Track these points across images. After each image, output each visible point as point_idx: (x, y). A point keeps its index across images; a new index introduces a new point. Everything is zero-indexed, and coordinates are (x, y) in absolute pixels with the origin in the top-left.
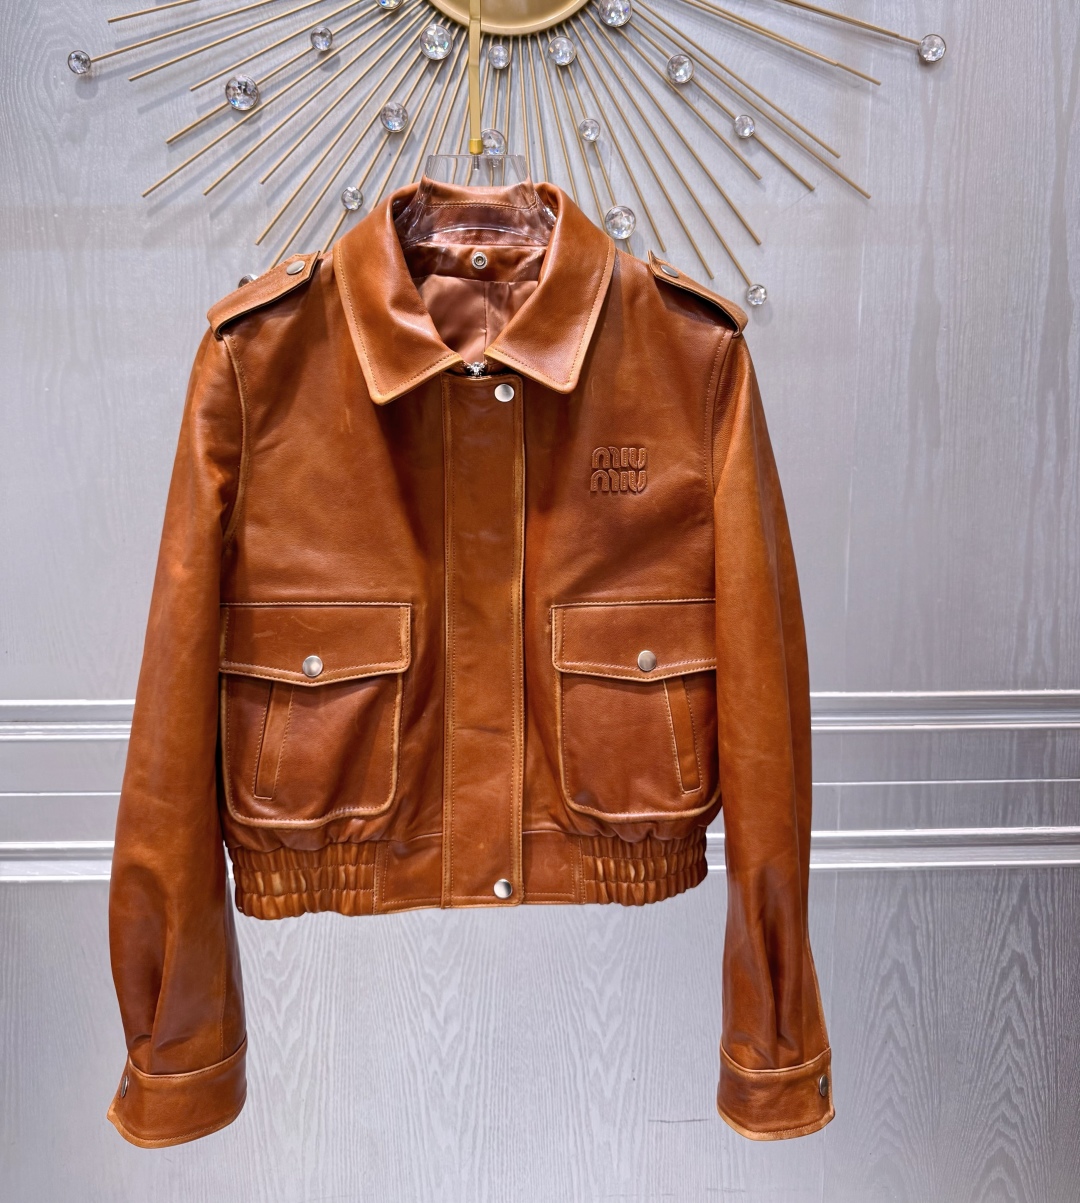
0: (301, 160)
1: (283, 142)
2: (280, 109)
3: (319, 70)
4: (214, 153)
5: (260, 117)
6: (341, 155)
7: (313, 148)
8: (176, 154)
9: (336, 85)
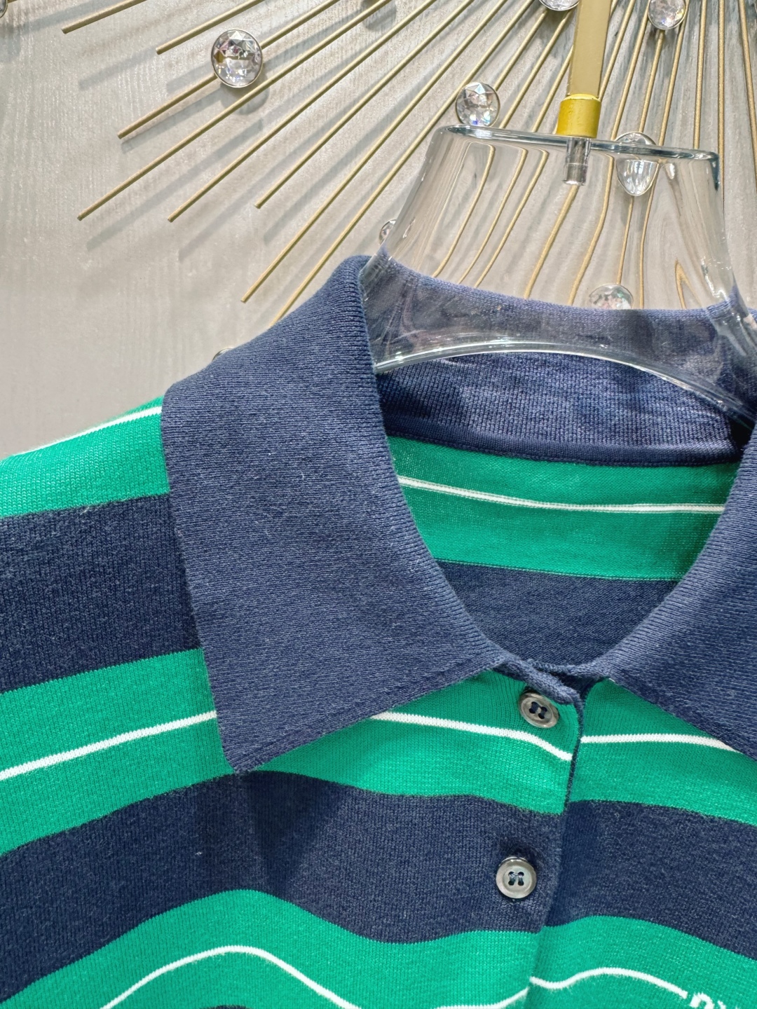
0: (322, 174)
1: (296, 144)
2: (296, 90)
3: (359, 25)
4: (190, 156)
5: (263, 102)
6: (385, 168)
7: (342, 155)
8: (131, 154)
9: (386, 53)
